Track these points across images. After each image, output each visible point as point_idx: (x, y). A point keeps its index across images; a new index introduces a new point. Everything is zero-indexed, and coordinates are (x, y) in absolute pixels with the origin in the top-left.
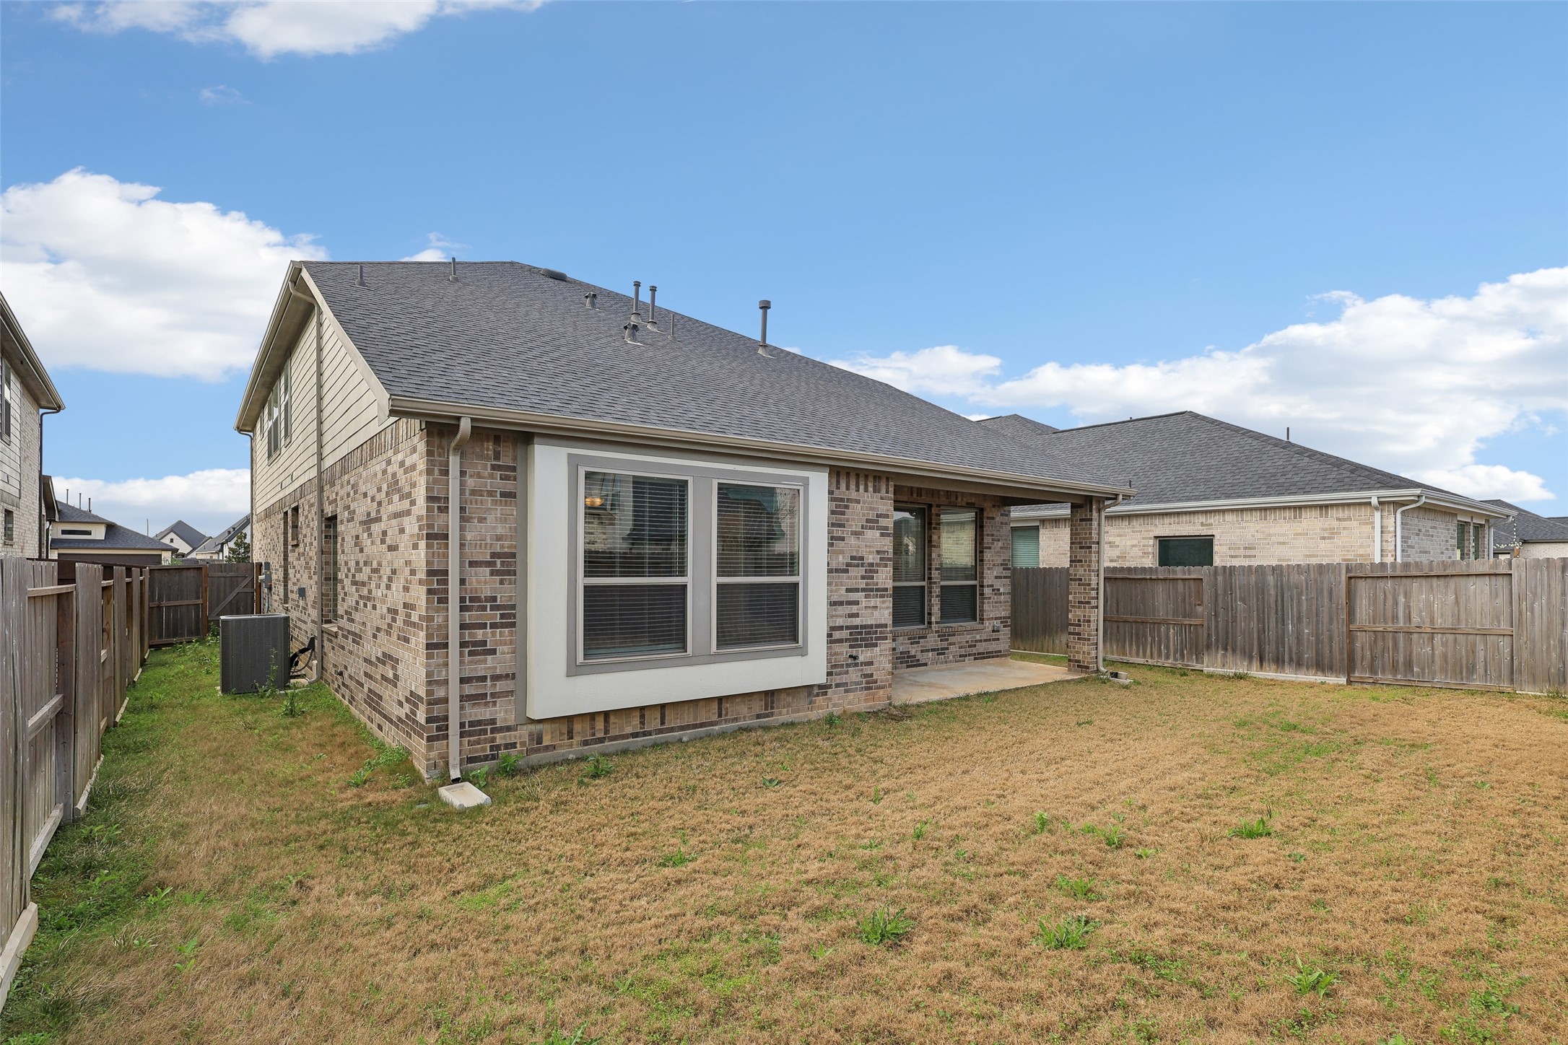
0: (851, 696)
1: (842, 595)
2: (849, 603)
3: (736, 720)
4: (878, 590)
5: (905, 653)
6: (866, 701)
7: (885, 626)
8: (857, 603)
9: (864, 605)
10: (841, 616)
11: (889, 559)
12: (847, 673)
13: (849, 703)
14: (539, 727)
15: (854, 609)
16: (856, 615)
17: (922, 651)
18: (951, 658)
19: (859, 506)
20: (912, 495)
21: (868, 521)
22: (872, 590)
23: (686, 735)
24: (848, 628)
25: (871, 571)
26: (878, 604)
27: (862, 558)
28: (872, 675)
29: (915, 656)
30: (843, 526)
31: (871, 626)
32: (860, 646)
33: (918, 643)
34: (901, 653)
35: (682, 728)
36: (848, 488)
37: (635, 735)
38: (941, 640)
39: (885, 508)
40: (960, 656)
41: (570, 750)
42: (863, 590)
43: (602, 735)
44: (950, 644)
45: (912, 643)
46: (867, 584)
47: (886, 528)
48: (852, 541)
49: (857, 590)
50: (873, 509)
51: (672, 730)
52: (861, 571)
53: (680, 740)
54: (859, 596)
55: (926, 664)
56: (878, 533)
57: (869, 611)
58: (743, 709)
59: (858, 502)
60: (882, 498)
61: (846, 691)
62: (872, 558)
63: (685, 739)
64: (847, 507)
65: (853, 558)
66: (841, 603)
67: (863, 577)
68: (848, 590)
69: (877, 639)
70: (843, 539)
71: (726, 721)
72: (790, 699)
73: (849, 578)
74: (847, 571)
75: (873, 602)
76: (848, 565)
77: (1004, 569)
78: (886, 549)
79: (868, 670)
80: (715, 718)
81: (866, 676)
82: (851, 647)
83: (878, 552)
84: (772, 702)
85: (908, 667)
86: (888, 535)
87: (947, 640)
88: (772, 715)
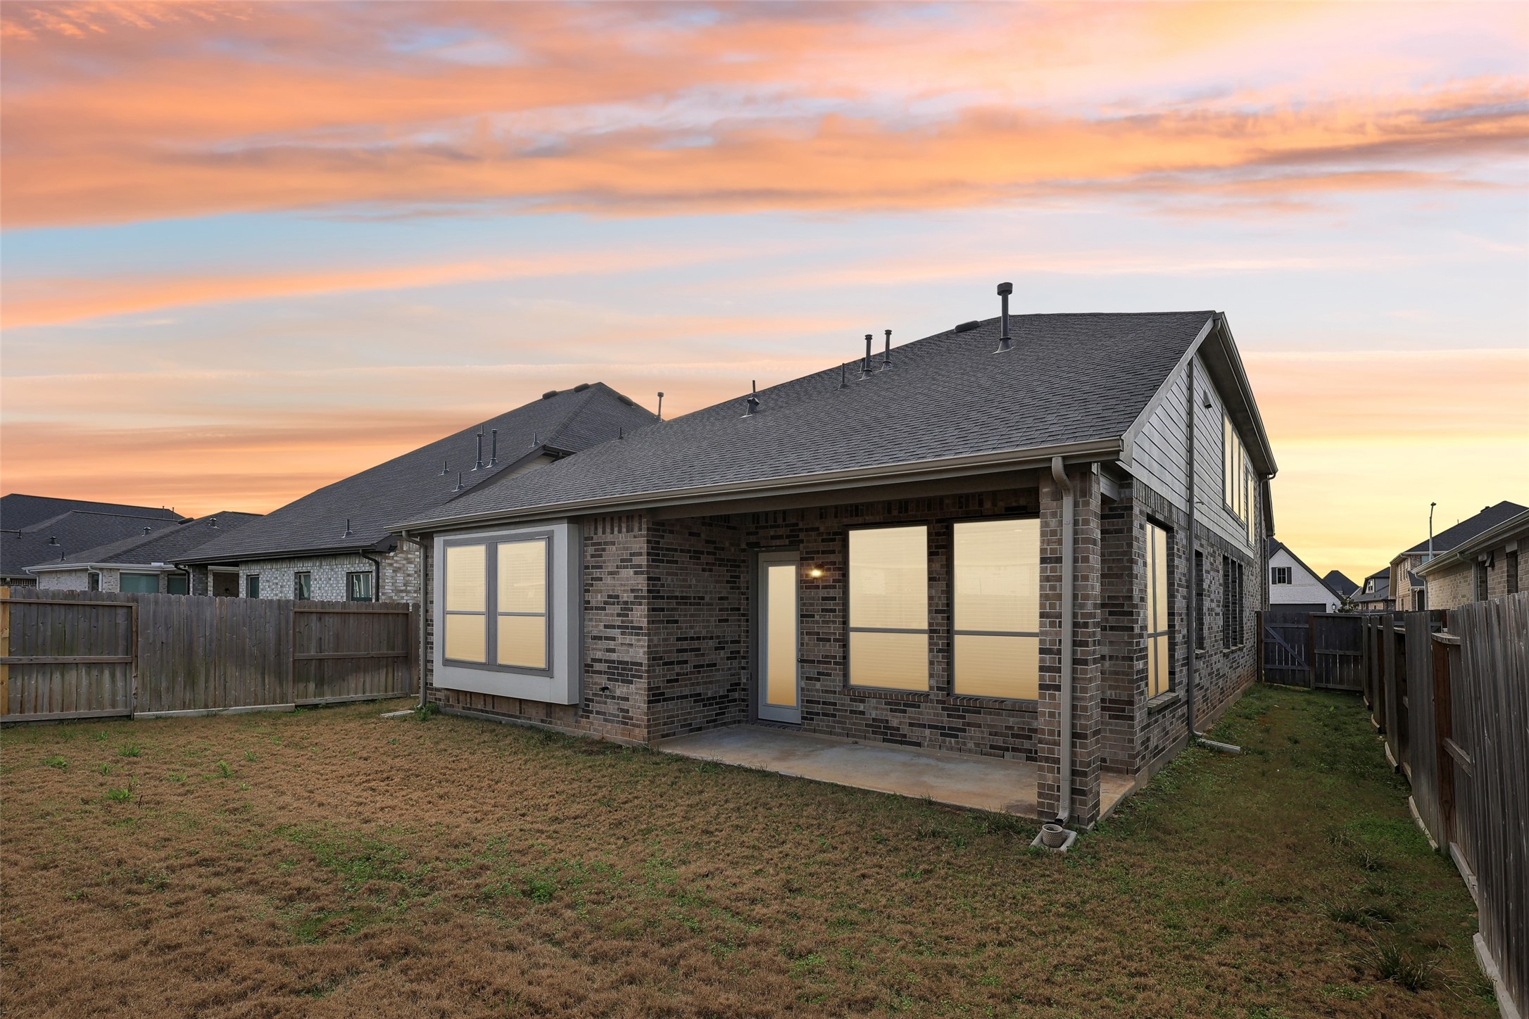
0: (609, 726)
1: (600, 631)
2: (607, 638)
3: (530, 719)
4: (633, 628)
5: (881, 721)
6: (623, 735)
7: (641, 664)
8: (613, 639)
9: (620, 641)
10: (601, 650)
11: (643, 597)
12: (605, 703)
13: (607, 732)
14: (448, 693)
15: (611, 644)
16: (613, 651)
17: (911, 725)
18: (971, 745)
19: (614, 548)
21: (622, 561)
22: (627, 627)
23: (505, 719)
24: (606, 661)
25: (626, 608)
26: (633, 642)
27: (617, 597)
28: (627, 711)
29: (898, 729)
30: (602, 567)
31: (627, 663)
32: (617, 680)
33: (905, 712)
34: (874, 720)
35: (504, 715)
36: (604, 533)
37: (482, 711)
38: (949, 716)
39: (638, 546)
40: (992, 747)
41: (458, 709)
42: (619, 627)
43: (469, 706)
44: (969, 724)
45: (891, 710)
46: (622, 622)
47: (640, 566)
48: (609, 580)
49: (613, 627)
50: (627, 549)
51: (498, 714)
52: (617, 609)
53: (501, 723)
54: (616, 632)
55: (919, 745)
56: (631, 571)
57: (625, 648)
58: (532, 712)
59: (613, 543)
60: (635, 537)
61: (605, 720)
62: (626, 597)
63: (503, 722)
64: (604, 550)
65: (610, 597)
66: (600, 638)
67: (619, 615)
68: (606, 627)
69: (633, 676)
70: (601, 579)
71: (525, 718)
72: (561, 714)
73: (606, 615)
74: (604, 609)
75: (628, 639)
76: (605, 603)
78: (640, 587)
79: (625, 705)
80: (518, 713)
81: (622, 710)
82: (609, 679)
83: (632, 591)
84: (551, 713)
85: (884, 740)
86: (642, 573)
87: (964, 717)
88: (550, 723)
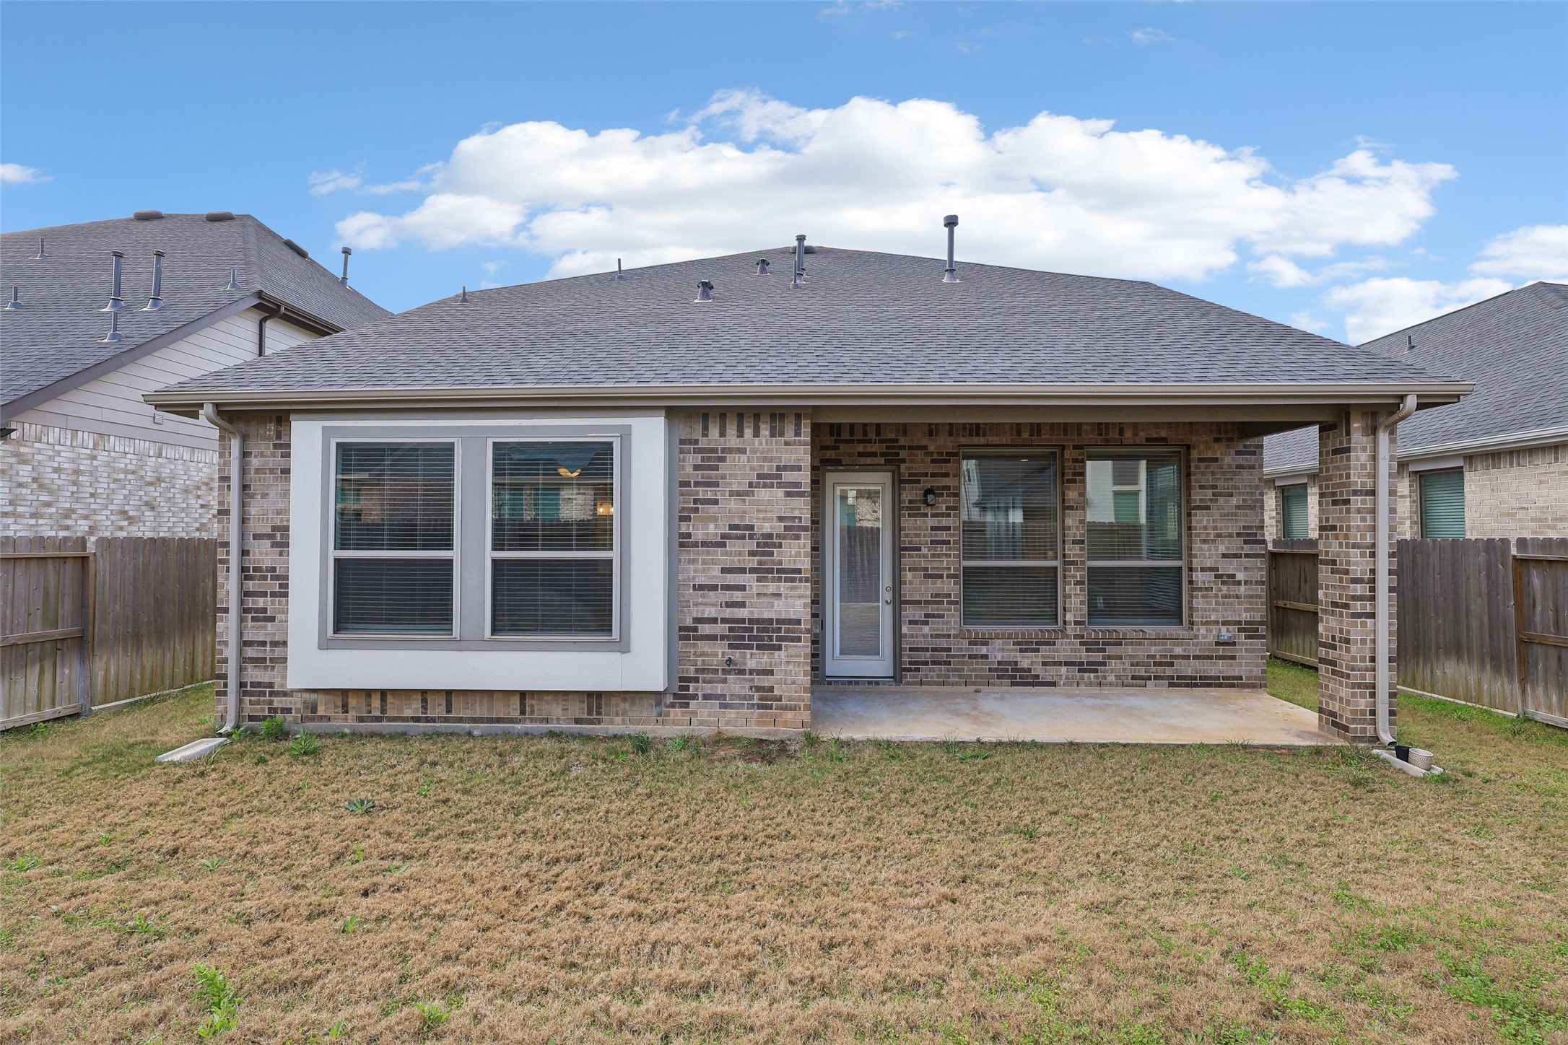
0: (732, 714)
1: (714, 577)
2: (727, 588)
3: (547, 721)
4: (779, 571)
5: (1009, 663)
6: (759, 723)
7: (798, 622)
8: (743, 588)
9: (755, 591)
10: (714, 605)
11: (804, 529)
12: (724, 681)
13: (728, 723)
14: (314, 696)
15: (737, 596)
16: (743, 605)
17: (1044, 664)
18: (1111, 678)
19: (744, 457)
20: (1019, 434)
21: (759, 476)
22: (771, 571)
23: (478, 729)
24: (724, 621)
25: (767, 544)
26: (782, 591)
27: (752, 528)
28: (771, 689)
29: (1029, 670)
30: (717, 485)
31: (770, 621)
32: (750, 647)
33: (1038, 650)
34: (999, 663)
35: (474, 720)
36: (722, 434)
37: (417, 719)
38: (1088, 650)
39: (794, 457)
40: (1134, 678)
41: (347, 723)
42: (752, 571)
43: (378, 714)
44: (1109, 657)
45: (1021, 650)
46: (760, 563)
47: (798, 485)
48: (733, 504)
49: (743, 571)
50: (771, 460)
51: (460, 720)
52: (751, 545)
53: (470, 734)
54: (748, 579)
55: (1054, 684)
56: (780, 493)
57: (765, 600)
58: (556, 709)
59: (743, 451)
60: (787, 444)
61: (723, 706)
62: (768, 527)
63: (476, 733)
64: (722, 459)
65: (732, 527)
66: (714, 588)
67: (752, 553)
68: (724, 571)
69: (780, 639)
70: (716, 502)
71: (532, 720)
72: (627, 706)
73: (726, 554)
74: (724, 545)
75: (772, 588)
76: (724, 536)
77: (1246, 542)
78: (796, 513)
79: (765, 681)
80: (516, 714)
81: (758, 689)
82: (731, 646)
83: (781, 519)
84: (599, 706)
85: (1012, 684)
86: (801, 494)
87: (1104, 650)
88: (599, 722)
